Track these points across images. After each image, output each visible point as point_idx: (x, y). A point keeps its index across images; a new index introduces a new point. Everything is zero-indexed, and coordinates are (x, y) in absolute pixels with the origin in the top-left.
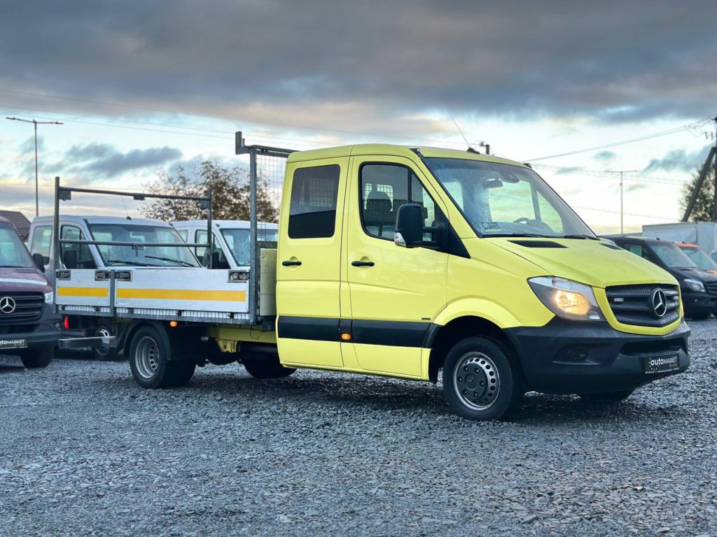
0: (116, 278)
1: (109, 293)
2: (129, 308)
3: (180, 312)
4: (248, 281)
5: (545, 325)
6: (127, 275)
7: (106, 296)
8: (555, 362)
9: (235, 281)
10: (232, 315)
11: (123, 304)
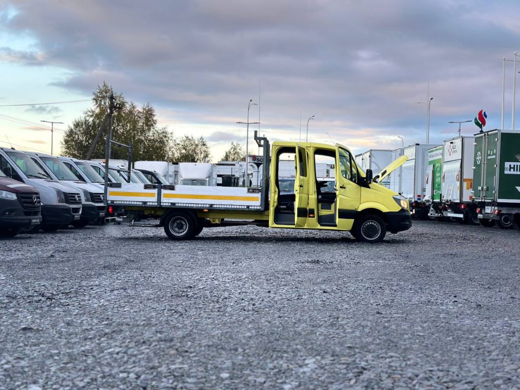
0: (162, 188)
1: (156, 196)
2: (171, 203)
3: (211, 205)
4: (260, 193)
5: (399, 211)
6: (172, 187)
7: (154, 197)
8: (402, 223)
9: (251, 192)
10: (248, 207)
11: (166, 201)
